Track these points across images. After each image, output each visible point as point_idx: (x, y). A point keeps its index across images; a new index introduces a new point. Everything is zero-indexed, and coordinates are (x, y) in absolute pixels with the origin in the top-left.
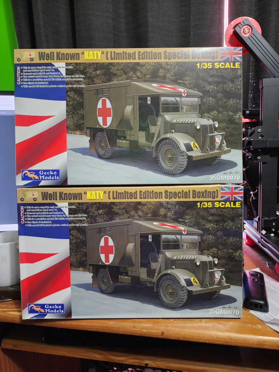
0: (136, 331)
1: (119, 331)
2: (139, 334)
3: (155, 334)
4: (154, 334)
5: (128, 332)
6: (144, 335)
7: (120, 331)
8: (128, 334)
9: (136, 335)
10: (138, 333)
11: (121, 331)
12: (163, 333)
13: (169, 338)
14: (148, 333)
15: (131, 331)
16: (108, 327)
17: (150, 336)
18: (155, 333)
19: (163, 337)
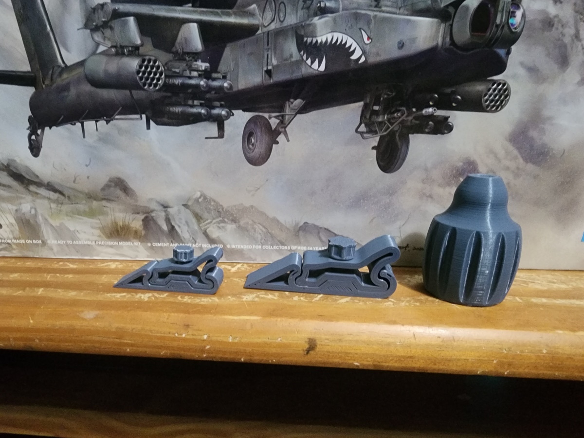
0: (195, 340)
1: (120, 344)
2: (208, 351)
3: (279, 351)
4: (274, 350)
5: (161, 347)
6: (229, 357)
7: (127, 345)
8: (163, 353)
9: (196, 356)
10: (203, 351)
11: (132, 345)
12: (312, 346)
13: (336, 361)
14: (249, 349)
15: (175, 344)
16: (72, 330)
17: (256, 359)
18: (280, 345)
19: (315, 359)
